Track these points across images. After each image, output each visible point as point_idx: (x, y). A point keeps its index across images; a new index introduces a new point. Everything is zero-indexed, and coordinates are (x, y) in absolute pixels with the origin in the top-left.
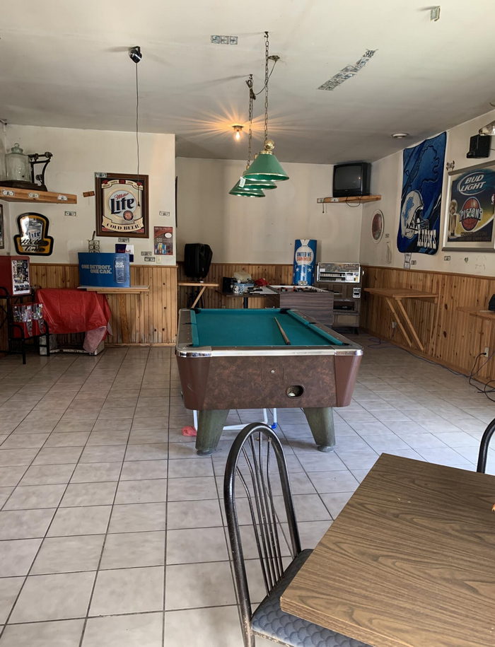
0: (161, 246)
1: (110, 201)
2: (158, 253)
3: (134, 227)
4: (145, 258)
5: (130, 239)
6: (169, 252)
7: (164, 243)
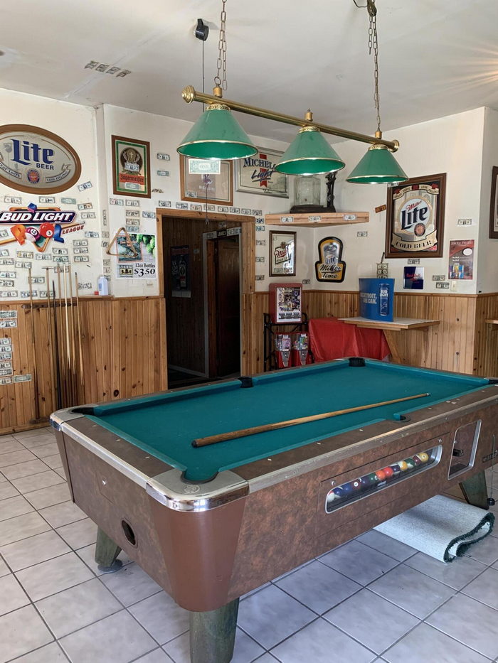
0: (457, 267)
1: (401, 214)
2: (453, 277)
3: (426, 244)
4: (437, 283)
5: (421, 259)
6: (468, 275)
7: (461, 264)
